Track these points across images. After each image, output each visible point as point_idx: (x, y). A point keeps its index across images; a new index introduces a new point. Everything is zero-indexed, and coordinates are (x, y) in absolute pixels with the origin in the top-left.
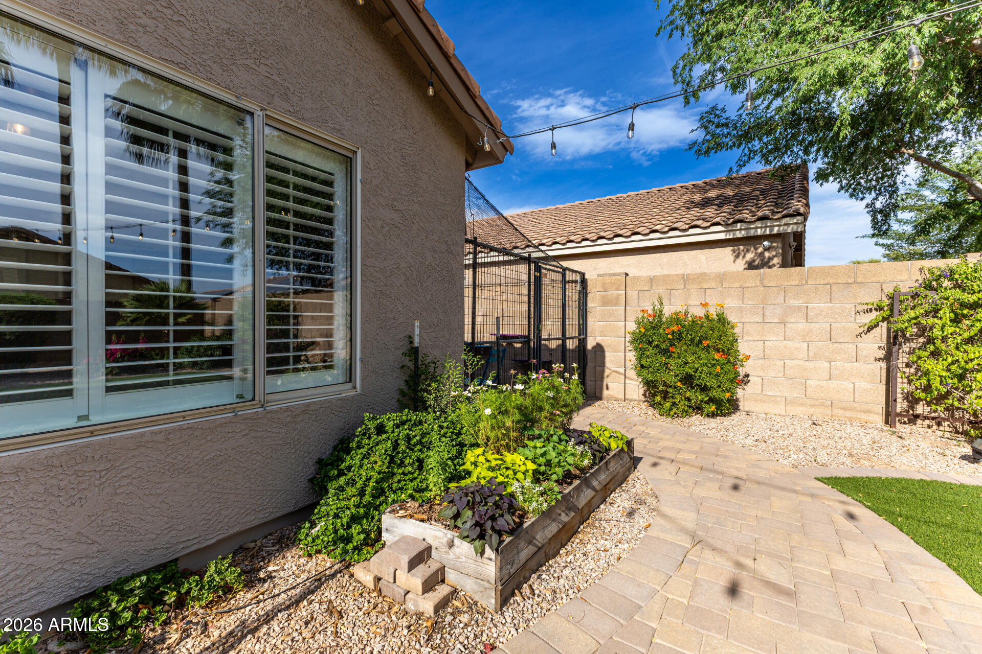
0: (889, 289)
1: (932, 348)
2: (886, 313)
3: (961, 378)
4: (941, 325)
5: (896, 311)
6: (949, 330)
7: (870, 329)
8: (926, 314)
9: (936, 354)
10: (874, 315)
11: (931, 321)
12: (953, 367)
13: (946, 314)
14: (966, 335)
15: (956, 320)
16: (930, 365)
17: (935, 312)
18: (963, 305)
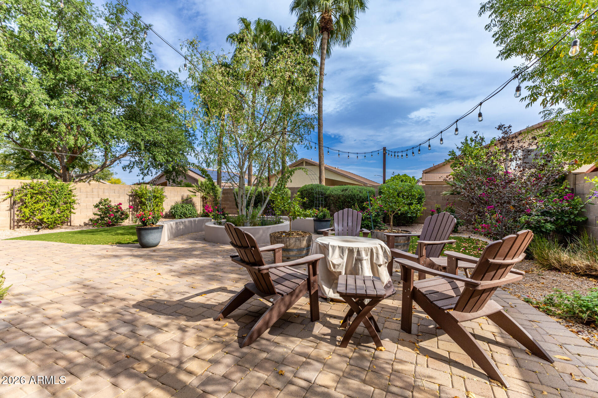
0: (12, 188)
1: (25, 205)
2: (10, 195)
3: (33, 213)
4: (28, 199)
5: (14, 195)
6: (30, 200)
7: (4, 200)
8: (24, 196)
9: (26, 207)
10: (6, 196)
11: (25, 198)
12: (31, 210)
13: (29, 196)
14: (34, 201)
15: (32, 198)
16: (24, 210)
17: (26, 195)
18: (34, 194)
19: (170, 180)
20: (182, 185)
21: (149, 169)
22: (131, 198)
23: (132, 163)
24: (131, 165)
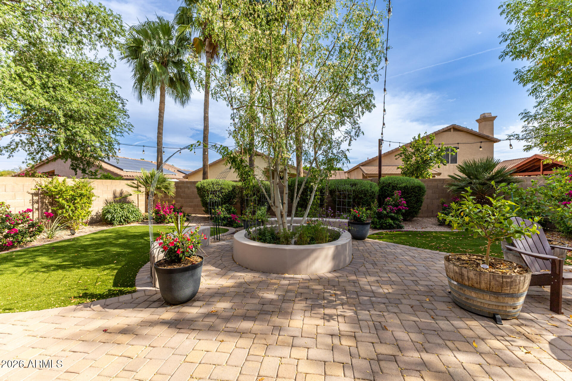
19: (78, 170)
20: (99, 176)
21: (43, 154)
22: (36, 198)
23: (14, 143)
24: (13, 147)
